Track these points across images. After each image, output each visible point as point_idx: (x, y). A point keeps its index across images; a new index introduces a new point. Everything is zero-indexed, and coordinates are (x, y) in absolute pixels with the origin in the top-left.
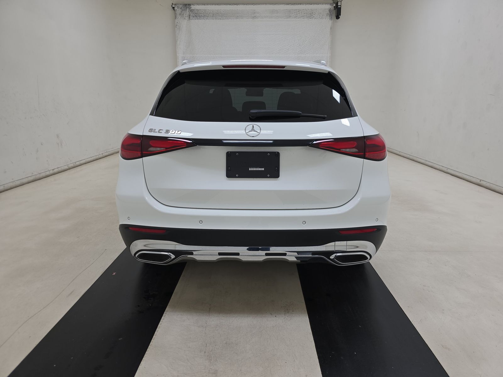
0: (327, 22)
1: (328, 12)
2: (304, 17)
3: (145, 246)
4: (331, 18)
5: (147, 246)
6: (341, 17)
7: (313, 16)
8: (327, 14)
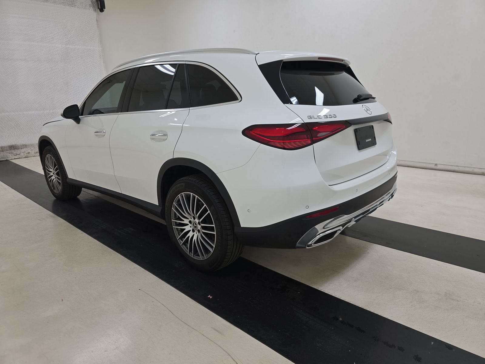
0: (92, 13)
1: (91, 3)
2: (65, 4)
3: (324, 228)
4: (95, 10)
5: (325, 227)
6: (105, 10)
7: (74, 4)
8: (90, 5)
